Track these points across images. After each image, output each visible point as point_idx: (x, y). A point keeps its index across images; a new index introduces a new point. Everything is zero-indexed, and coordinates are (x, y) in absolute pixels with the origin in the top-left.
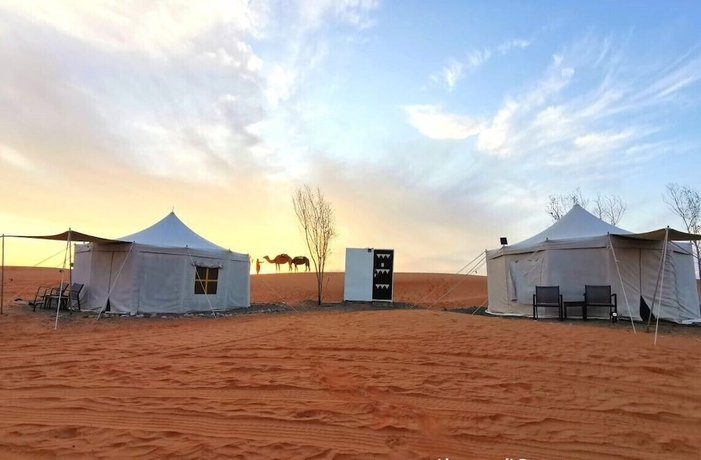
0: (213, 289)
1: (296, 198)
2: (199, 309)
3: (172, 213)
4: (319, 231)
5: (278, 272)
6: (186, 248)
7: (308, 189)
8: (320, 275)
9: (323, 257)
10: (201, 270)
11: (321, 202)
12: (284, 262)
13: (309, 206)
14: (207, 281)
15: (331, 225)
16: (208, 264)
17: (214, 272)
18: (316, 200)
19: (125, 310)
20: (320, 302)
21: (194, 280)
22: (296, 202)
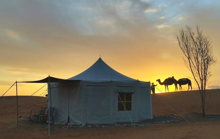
0: (129, 108)
1: (180, 37)
2: (121, 121)
3: (100, 59)
4: (200, 59)
5: (167, 91)
6: (111, 82)
7: (189, 29)
8: (202, 92)
9: (204, 79)
10: (121, 95)
11: (200, 37)
12: (171, 84)
13: (191, 41)
14: (125, 101)
15: (209, 54)
16: (125, 91)
17: (129, 96)
18: (196, 36)
19: (79, 122)
20: (204, 114)
21: (117, 102)
22: (180, 40)
